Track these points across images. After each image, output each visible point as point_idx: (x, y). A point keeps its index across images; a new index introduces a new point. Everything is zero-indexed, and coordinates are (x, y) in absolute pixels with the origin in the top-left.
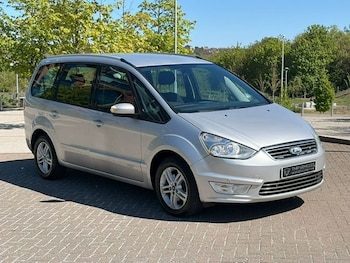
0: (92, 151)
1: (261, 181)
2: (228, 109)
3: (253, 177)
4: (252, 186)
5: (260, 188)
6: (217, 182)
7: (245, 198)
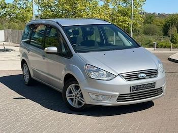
0: (42, 72)
1: (117, 93)
2: (109, 50)
3: (113, 91)
4: (112, 96)
5: (117, 97)
6: (93, 93)
7: (108, 103)
